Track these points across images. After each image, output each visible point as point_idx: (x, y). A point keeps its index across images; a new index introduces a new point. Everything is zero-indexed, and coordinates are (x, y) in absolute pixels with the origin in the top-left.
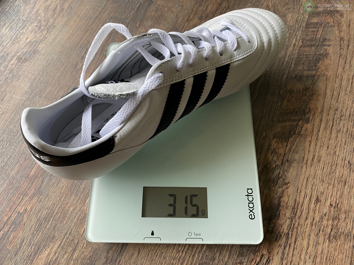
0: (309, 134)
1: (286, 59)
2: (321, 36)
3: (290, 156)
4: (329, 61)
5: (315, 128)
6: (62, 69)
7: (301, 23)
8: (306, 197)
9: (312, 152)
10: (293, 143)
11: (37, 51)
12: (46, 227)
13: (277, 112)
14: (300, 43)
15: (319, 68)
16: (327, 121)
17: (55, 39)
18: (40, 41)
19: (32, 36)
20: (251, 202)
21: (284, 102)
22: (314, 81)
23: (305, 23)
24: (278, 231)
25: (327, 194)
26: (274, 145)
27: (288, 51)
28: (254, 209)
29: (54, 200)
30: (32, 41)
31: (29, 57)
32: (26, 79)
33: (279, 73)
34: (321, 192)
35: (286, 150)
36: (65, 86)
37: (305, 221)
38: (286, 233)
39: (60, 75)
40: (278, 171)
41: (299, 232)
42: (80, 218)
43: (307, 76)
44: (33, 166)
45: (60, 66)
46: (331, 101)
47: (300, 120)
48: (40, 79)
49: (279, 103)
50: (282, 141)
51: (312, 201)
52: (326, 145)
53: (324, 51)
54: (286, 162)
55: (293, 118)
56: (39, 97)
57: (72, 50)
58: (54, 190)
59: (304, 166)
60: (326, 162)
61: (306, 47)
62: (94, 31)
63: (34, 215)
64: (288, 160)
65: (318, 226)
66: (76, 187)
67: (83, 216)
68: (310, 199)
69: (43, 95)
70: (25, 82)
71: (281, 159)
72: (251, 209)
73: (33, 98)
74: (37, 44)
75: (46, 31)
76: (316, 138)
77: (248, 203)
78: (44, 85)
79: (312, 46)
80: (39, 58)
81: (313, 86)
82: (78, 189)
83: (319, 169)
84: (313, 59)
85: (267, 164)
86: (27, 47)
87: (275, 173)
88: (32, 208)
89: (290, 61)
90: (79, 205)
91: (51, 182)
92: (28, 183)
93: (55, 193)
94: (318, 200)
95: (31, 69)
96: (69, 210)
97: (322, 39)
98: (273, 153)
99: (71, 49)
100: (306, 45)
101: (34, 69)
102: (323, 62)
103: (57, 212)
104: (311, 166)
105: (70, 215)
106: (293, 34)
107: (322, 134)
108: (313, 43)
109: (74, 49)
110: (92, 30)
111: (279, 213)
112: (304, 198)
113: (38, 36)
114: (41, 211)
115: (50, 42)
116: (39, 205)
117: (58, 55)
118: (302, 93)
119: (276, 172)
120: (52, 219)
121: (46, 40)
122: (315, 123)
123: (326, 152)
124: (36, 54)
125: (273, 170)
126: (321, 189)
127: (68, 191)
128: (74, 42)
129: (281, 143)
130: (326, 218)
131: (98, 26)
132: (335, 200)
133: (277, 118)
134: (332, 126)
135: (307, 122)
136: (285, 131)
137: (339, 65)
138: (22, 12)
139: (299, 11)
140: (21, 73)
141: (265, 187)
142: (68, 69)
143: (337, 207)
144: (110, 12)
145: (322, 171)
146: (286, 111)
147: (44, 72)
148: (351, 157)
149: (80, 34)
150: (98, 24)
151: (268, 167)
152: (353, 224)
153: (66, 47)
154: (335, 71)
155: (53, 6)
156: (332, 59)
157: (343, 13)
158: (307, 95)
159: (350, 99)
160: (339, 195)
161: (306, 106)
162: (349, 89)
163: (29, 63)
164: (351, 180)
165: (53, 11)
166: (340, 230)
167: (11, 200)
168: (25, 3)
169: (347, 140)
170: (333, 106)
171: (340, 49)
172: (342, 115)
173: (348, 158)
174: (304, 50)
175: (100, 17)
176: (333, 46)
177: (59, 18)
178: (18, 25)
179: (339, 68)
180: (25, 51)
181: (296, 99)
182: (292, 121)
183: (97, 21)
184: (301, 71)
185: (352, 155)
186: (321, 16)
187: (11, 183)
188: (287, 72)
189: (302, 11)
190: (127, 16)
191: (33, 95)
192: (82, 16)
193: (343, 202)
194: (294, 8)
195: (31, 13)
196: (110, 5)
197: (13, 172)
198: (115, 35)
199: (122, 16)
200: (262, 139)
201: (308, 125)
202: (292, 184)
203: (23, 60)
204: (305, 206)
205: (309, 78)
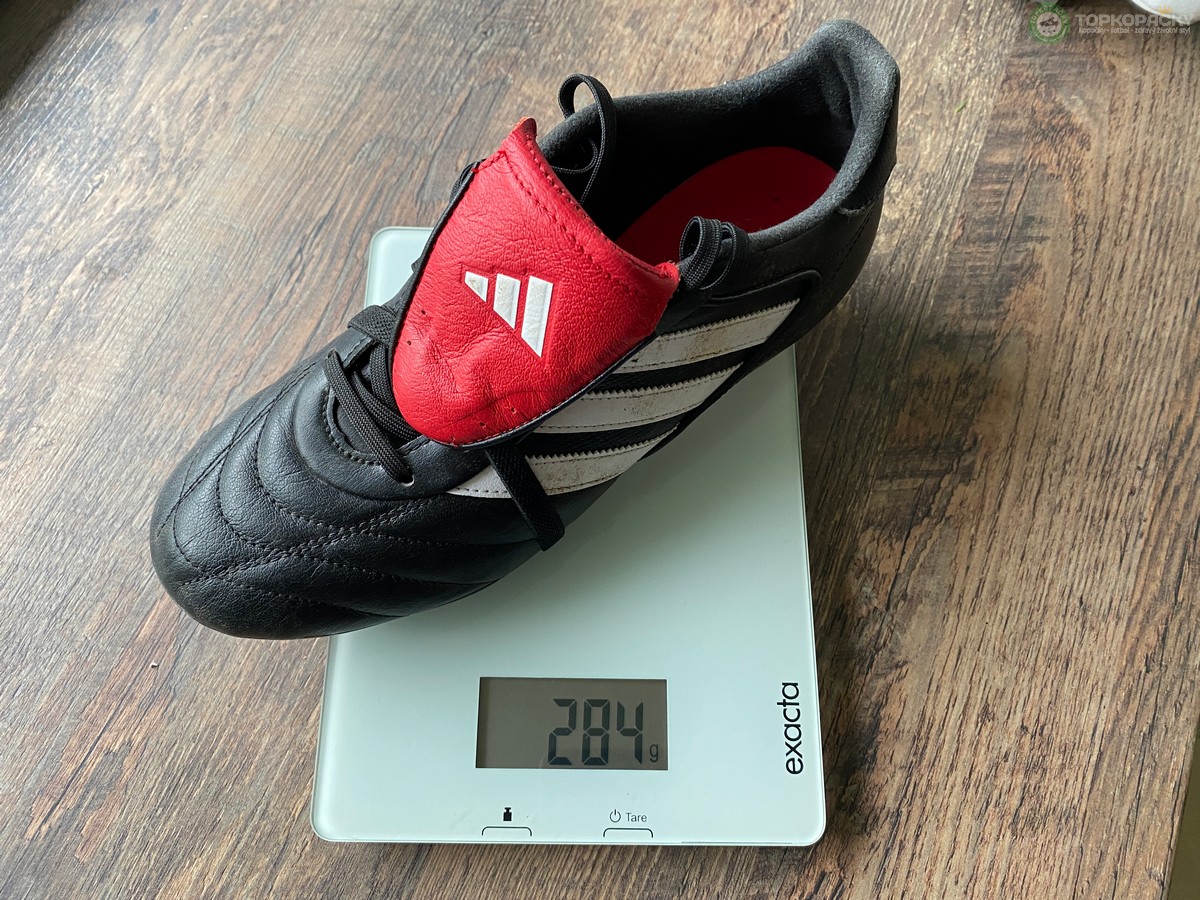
0: (971, 517)
1: (912, 282)
2: (1017, 210)
3: (911, 583)
4: (1038, 287)
5: (988, 496)
6: (227, 304)
7: (962, 166)
8: (953, 706)
9: (977, 570)
10: (922, 542)
11: (149, 244)
12: (190, 796)
13: (877, 446)
14: (957, 231)
15: (1009, 310)
16: (1025, 478)
17: (203, 203)
18: (155, 211)
19: (131, 195)
20: (792, 723)
21: (900, 417)
22: (993, 351)
23: (972, 166)
24: (868, 804)
25: (1012, 696)
26: (866, 548)
27: (920, 254)
28: (800, 743)
29: (213, 713)
30: (132, 209)
31: (123, 263)
32: (118, 335)
33: (889, 326)
34: (998, 690)
35: (900, 565)
37: (948, 775)
38: (891, 811)
39: (223, 323)
40: (874, 626)
41: (928, 807)
42: (293, 766)
43: (973, 336)
44: (148, 609)
45: (220, 292)
46: (1039, 415)
47: (947, 472)
48: (159, 335)
49: (884, 419)
50: (890, 536)
51: (971, 716)
52: (1017, 550)
53: (1027, 255)
54: (898, 602)
55: (925, 466)
56: (158, 394)
57: (258, 243)
58: (213, 683)
59: (952, 613)
60: (1014, 602)
61: (974, 243)
62: (323, 181)
63: (153, 761)
64: (907, 595)
65: (983, 788)
66: (278, 673)
67: (301, 761)
68: (964, 712)
69: (170, 387)
70: (115, 344)
71: (884, 591)
72: (793, 744)
73: (140, 394)
74: (150, 220)
75: (175, 178)
76: (989, 527)
77: (786, 725)
78: (174, 355)
79: (989, 239)
80: (153, 265)
81: (988, 369)
83: (994, 621)
84: (991, 281)
85: (843, 606)
86: (115, 228)
87: (866, 632)
88: (146, 738)
89: (923, 287)
90: (289, 727)
91: (204, 659)
92: (133, 662)
93: (214, 692)
94: (986, 714)
95: (133, 302)
96: (260, 744)
97: (1022, 217)
98: (863, 574)
99: (254, 240)
100: (973, 236)
101: (139, 303)
102: (1020, 292)
103: (224, 750)
104: (972, 614)
105: (262, 758)
106: (935, 202)
107: (1009, 517)
108: (995, 232)
109: (263, 237)
110: (319, 176)
111: (875, 752)
112: (948, 708)
113: (149, 193)
114: (176, 747)
115: (188, 215)
116: (169, 728)
117: (216, 258)
118: (954, 389)
119: (870, 631)
120: (208, 771)
121: (177, 207)
122: (989, 483)
123: (1018, 571)
124: (145, 255)
125: (860, 625)
126: (999, 683)
128: (265, 216)
129: (887, 543)
130: (1007, 767)
131: (338, 164)
132: (1035, 712)
133: (877, 464)
134: (1039, 493)
135: (967, 480)
136: (900, 506)
137: (1069, 302)
138: (97, 113)
139: (957, 125)
140: (101, 313)
141: (835, 675)
142: (248, 304)
143: (1041, 734)
144: (375, 117)
145: (1002, 626)
146: (906, 444)
147: (173, 313)
148: (1089, 585)
149: (283, 190)
150: (336, 158)
151: (846, 616)
152: (1083, 784)
153: (239, 233)
154: (1055, 321)
155: (193, 93)
156: (1048, 281)
157: (1088, 136)
158: (970, 396)
159: (1093, 408)
160: (1047, 699)
161: (965, 430)
162: (1092, 378)
163: (125, 281)
164: (1085, 653)
165: (194, 111)
166: (1046, 802)
167: (85, 713)
168: (104, 83)
169: (1079, 535)
170: (1043, 430)
171: (1075, 251)
172: (1068, 458)
173: (1078, 588)
174: (966, 253)
175: (342, 135)
176: (1054, 240)
177: (215, 133)
178: (84, 157)
179: (1068, 311)
180: (112, 242)
181: (935, 409)
182: (921, 476)
183: (334, 147)
184: (954, 318)
185: (1090, 580)
186: (1021, 143)
187: (80, 662)
188: (913, 320)
189: (964, 128)
190: (429, 131)
191: (139, 384)
192: (287, 131)
193: (1057, 720)
194: (942, 117)
195: (124, 118)
196: (374, 94)
197: (87, 628)
198: (391, 194)
199: (412, 133)
200: (830, 531)
201: (968, 489)
202: (915, 667)
203: (105, 274)
204: (950, 731)
205: (977, 343)
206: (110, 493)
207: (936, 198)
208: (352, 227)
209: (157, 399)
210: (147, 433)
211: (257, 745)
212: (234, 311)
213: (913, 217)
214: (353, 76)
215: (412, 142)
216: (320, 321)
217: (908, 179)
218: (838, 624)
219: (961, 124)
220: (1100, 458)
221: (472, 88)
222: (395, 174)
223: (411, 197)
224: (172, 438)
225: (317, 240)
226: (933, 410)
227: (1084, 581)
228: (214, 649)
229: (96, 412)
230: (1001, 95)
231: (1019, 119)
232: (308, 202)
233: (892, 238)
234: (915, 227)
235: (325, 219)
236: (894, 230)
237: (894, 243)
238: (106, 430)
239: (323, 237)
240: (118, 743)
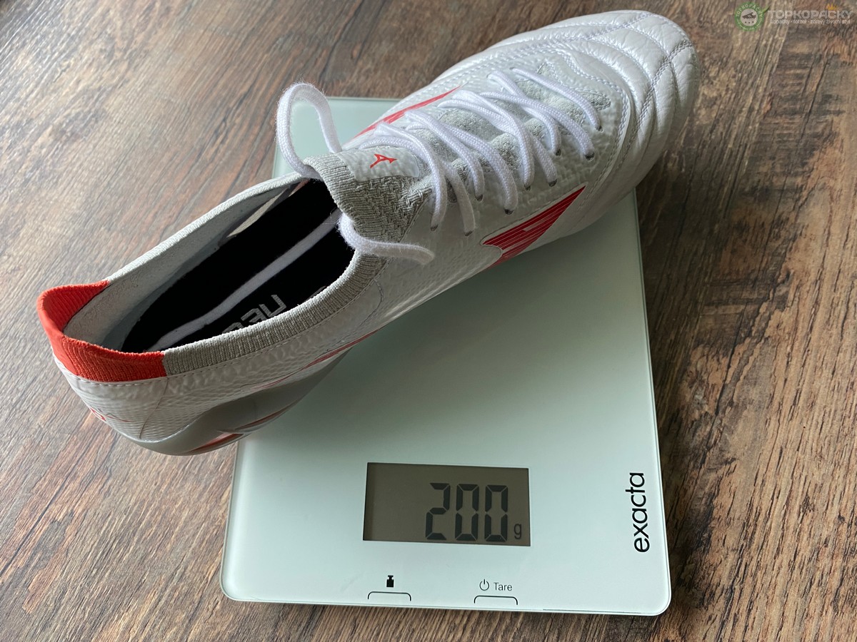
0: (787, 338)
1: (730, 146)
2: (816, 90)
3: (736, 392)
4: (837, 151)
5: (801, 321)
6: (165, 160)
7: (768, 55)
8: (778, 498)
9: (794, 382)
10: (745, 358)
11: (103, 114)
12: (121, 559)
13: (704, 278)
14: (766, 106)
15: (813, 169)
16: (833, 305)
17: (148, 83)
18: (110, 88)
19: (91, 77)
20: (639, 508)
21: (723, 255)
22: (800, 202)
23: (777, 55)
24: (705, 581)
25: (830, 490)
26: (697, 362)
27: (735, 124)
28: (646, 525)
29: (141, 491)
30: (91, 87)
31: (82, 130)
32: (76, 184)
33: (711, 181)
34: (816, 485)
35: (726, 377)
36: (173, 205)
37: (775, 558)
38: (726, 588)
39: (160, 175)
40: (706, 428)
41: (758, 585)
42: (208, 536)
43: (783, 190)
45: (159, 152)
46: (843, 255)
47: (764, 300)
48: (109, 184)
49: (709, 258)
50: (717, 352)
51: (793, 508)
52: (828, 366)
53: (827, 125)
54: (726, 408)
55: (746, 295)
56: (106, 231)
57: (191, 113)
58: (142, 466)
59: (774, 419)
60: (827, 410)
61: (781, 116)
62: (245, 66)
63: (91, 528)
64: (733, 402)
65: (807, 570)
67: (215, 532)
68: (787, 503)
69: (116, 225)
70: (73, 191)
71: (714, 398)
73: (92, 231)
74: (104, 96)
75: (126, 64)
76: (803, 347)
77: (633, 510)
78: (120, 200)
79: (794, 113)
80: (107, 130)
81: (797, 216)
82: (202, 465)
83: (811, 426)
84: (797, 146)
85: (678, 411)
86: (78, 102)
87: (698, 433)
88: (86, 510)
89: (738, 150)
90: (205, 504)
92: (77, 447)
93: (144, 472)
94: (807, 506)
95: (89, 159)
96: (180, 517)
97: (821, 95)
98: (695, 384)
99: (188, 112)
100: (780, 110)
101: (94, 160)
102: (822, 154)
103: (149, 522)
104: (791, 419)
105: (181, 529)
106: (747, 83)
107: (819, 338)
108: (798, 107)
109: (195, 109)
110: (242, 62)
111: (710, 536)
112: (772, 499)
113: (105, 76)
114: (109, 518)
115: (136, 91)
116: (105, 502)
117: (157, 125)
118: (768, 232)
119: (703, 432)
120: (136, 539)
121: (127, 86)
122: (801, 310)
123: (830, 384)
124: (100, 122)
125: (693, 427)
126: (817, 478)
127: (178, 469)
128: (197, 93)
129: (715, 358)
130: (827, 552)
131: (257, 54)
132: (850, 505)
133: (705, 293)
134: (845, 319)
135: (782, 306)
136: (725, 328)
138: (67, 15)
140: (63, 168)
142: (181, 161)
144: (288, 18)
145: (818, 431)
146: (728, 278)
147: (121, 167)
149: (213, 73)
150: (255, 49)
151: (682, 419)
153: (176, 106)
154: (853, 178)
156: (845, 146)
158: (783, 238)
161: (779, 266)
163: (83, 143)
165: (144, 13)
167: (35, 489)
170: (846, 266)
174: (775, 124)
175: (261, 31)
176: (849, 114)
177: (160, 30)
178: (55, 49)
180: (74, 112)
181: (753, 248)
182: (743, 303)
183: (254, 41)
184: (766, 176)
186: (817, 37)
187: (34, 446)
188: (731, 177)
189: (769, 26)
190: (330, 28)
191: (92, 223)
192: (216, 28)
195: (88, 18)
197: (41, 417)
198: (299, 76)
199: (317, 29)
200: (666, 347)
201: (783, 314)
202: (742, 463)
203: (68, 137)
204: (775, 521)
205: (787, 196)
207: (748, 80)
208: (267, 101)
209: (105, 234)
210: (96, 261)
211: (178, 518)
212: (170, 166)
213: (728, 95)
215: (317, 37)
217: (723, 66)
218: (675, 426)
222: (302, 61)
225: (238, 112)
226: (751, 249)
229: (56, 245)
232: (232, 82)
233: (712, 111)
234: (730, 103)
235: (245, 95)
236: (712, 105)
237: (714, 115)
238: (63, 259)
239: (242, 110)
240: (62, 514)
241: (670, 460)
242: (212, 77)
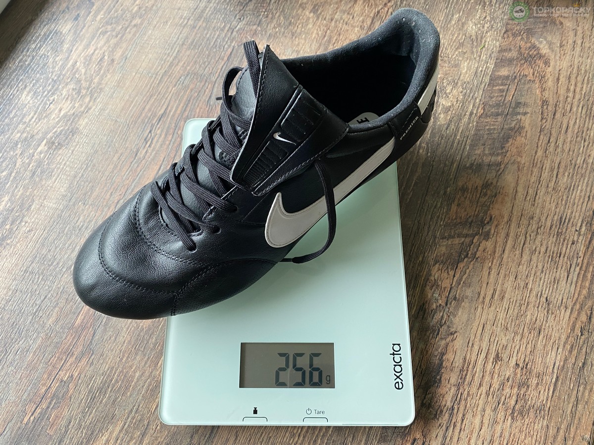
0: (489, 257)
1: (458, 138)
2: (512, 99)
3: (458, 291)
4: (523, 139)
5: (498, 246)
6: (115, 159)
7: (483, 77)
8: (481, 354)
9: (493, 284)
10: (464, 271)
11: (77, 131)
12: (101, 402)
13: (440, 222)
14: (481, 111)
15: (508, 151)
16: (517, 237)
17: (102, 110)
18: (80, 114)
19: (68, 107)
20: (398, 364)
21: (452, 207)
23: (489, 77)
24: (437, 404)
25: (511, 348)
26: (435, 274)
27: (461, 123)
28: (402, 374)
29: (111, 362)
30: (68, 113)
31: (65, 140)
32: (63, 176)
33: (446, 160)
34: (503, 345)
35: (452, 283)
36: (122, 187)
37: (478, 389)
38: (449, 407)
39: (113, 168)
40: (440, 314)
41: (468, 405)
42: (151, 387)
43: (489, 165)
44: (79, 311)
45: (111, 153)
46: (524, 204)
47: (476, 234)
48: (82, 175)
49: (444, 209)
50: (448, 267)
51: (489, 359)
52: (513, 274)
53: (517, 122)
54: (452, 301)
55: (465, 232)
56: (82, 205)
57: (129, 128)
58: (111, 347)
59: (480, 307)
60: (512, 300)
61: (490, 117)
62: (162, 96)
63: (83, 385)
64: (456, 298)
65: (496, 396)
66: (142, 341)
67: (155, 384)
68: (486, 357)
69: (88, 201)
70: (61, 180)
71: (445, 296)
72: (398, 374)
73: (74, 205)
74: (77, 119)
75: (89, 97)
76: (498, 262)
77: (394, 365)
78: (90, 185)
79: (498, 115)
80: (79, 141)
81: (498, 181)
82: (146, 345)
83: (501, 310)
84: (498, 136)
85: (424, 304)
86: (61, 123)
87: (435, 317)
88: (80, 374)
89: (463, 140)
90: (148, 368)
91: (107, 335)
92: (73, 337)
93: (112, 350)
94: (498, 358)
95: (70, 159)
96: (134, 376)
97: (514, 103)
98: (434, 287)
99: (128, 126)
100: (489, 113)
101: (73, 160)
102: (514, 141)
103: (117, 380)
104: (490, 307)
105: (136, 383)
106: (469, 96)
107: (508, 257)
108: (500, 111)
109: (132, 125)
110: (159, 94)
111: (441, 378)
112: (478, 355)
113: (77, 105)
114: (94, 379)
115: (96, 115)
116: (90, 369)
117: (109, 137)
118: (480, 192)
119: (438, 316)
120: (110, 390)
121: (90, 112)
122: (498, 240)
123: (514, 285)
124: (75, 136)
125: (432, 313)
126: (504, 342)
127: (132, 348)
128: (133, 115)
129: (446, 271)
130: (509, 385)
131: (168, 88)
132: (523, 357)
133: (441, 231)
134: (524, 244)
135: (487, 238)
136: (452, 252)
137: (539, 146)
138: (51, 67)
139: (480, 56)
140: (54, 166)
141: (420, 339)
142: (125, 159)
143: (526, 368)
144: (186, 63)
145: (506, 313)
146: (455, 221)
147: (89, 164)
148: (550, 291)
149: (141, 101)
150: (167, 85)
151: (425, 309)
152: (548, 393)
153: (120, 123)
154: (532, 156)
155: (97, 55)
156: (528, 135)
157: (549, 59)
158: (488, 195)
159: (552, 200)
160: (529, 349)
161: (486, 213)
162: (552, 184)
163: (66, 149)
164: (549, 326)
165: (98, 64)
166: (529, 403)
167: (50, 362)
168: (54, 51)
169: (546, 265)
170: (526, 212)
171: (542, 119)
172: (540, 225)
173: (545, 293)
174: (486, 122)
175: (170, 73)
176: (531, 114)
177: (108, 75)
178: (45, 89)
179: (539, 150)
180: (59, 130)
181: (470, 202)
182: (463, 237)
183: (166, 79)
184: (480, 156)
185: (551, 288)
186: (514, 64)
187: (48, 337)
188: (458, 158)
189: (484, 57)
190: (213, 70)
191: (73, 200)
192: (143, 72)
193: (534, 361)
194: (473, 53)
195: (64, 68)
196: (185, 53)
197: (51, 320)
198: (194, 102)
199: (204, 70)
200: (417, 266)
201: (487, 243)
202: (460, 334)
203: (56, 146)
204: (479, 367)
205: (492, 168)
206: (60, 254)
207: (470, 94)
208: (176, 119)
209: (82, 207)
210: (78, 224)
211: (133, 377)
212: (119, 163)
213: (458, 105)
214: (175, 43)
215: (205, 75)
216: (161, 166)
217: (455, 85)
218: (421, 313)
219: (482, 55)
220: (556, 226)
221: (234, 47)
222: (196, 92)
223: (204, 103)
224: (90, 226)
225: (158, 126)
227: (548, 289)
228: (112, 330)
229: (53, 214)
230: (503, 40)
231: (512, 52)
232: (154, 107)
233: (447, 115)
234: (459, 110)
235: (162, 115)
236: (448, 111)
237: (449, 118)
238: (57, 223)
239: (161, 125)
240: (66, 377)
241: (418, 334)
242: (141, 104)
